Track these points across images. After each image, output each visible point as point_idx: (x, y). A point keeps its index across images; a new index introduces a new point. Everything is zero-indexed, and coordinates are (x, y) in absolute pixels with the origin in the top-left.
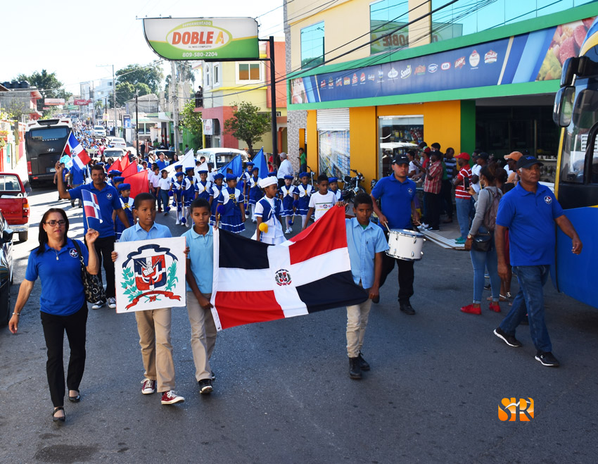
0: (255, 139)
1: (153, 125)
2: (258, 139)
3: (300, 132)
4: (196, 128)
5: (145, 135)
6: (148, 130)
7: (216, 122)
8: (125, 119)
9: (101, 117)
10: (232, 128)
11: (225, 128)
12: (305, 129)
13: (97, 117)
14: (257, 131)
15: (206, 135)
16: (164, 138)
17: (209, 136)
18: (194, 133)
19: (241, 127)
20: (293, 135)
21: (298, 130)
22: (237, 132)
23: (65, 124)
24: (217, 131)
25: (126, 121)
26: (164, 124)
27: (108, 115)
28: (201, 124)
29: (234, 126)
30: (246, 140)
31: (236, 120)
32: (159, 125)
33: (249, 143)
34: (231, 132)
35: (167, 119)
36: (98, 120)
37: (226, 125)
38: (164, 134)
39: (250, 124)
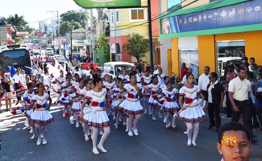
0: (141, 56)
1: (82, 47)
2: (143, 56)
3: (168, 51)
4: (106, 49)
5: (78, 53)
6: (79, 50)
7: (118, 45)
8: (65, 44)
9: (51, 43)
10: (127, 49)
11: (123, 49)
12: (171, 49)
13: (49, 43)
14: (143, 51)
15: (112, 54)
16: (88, 55)
17: (114, 54)
18: (105, 52)
19: (132, 49)
20: (164, 53)
21: (167, 50)
22: (130, 52)
23: (24, 48)
24: (118, 51)
25: (65, 45)
26: (88, 47)
27: (55, 41)
28: (109, 47)
29: (128, 48)
30: (136, 56)
31: (130, 44)
32: (85, 47)
33: (138, 58)
34: (126, 52)
35: (89, 44)
36: (50, 45)
37: (124, 47)
38: (88, 53)
39: (138, 46)
